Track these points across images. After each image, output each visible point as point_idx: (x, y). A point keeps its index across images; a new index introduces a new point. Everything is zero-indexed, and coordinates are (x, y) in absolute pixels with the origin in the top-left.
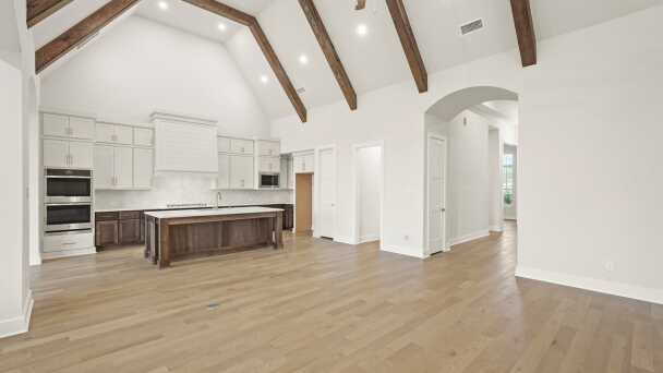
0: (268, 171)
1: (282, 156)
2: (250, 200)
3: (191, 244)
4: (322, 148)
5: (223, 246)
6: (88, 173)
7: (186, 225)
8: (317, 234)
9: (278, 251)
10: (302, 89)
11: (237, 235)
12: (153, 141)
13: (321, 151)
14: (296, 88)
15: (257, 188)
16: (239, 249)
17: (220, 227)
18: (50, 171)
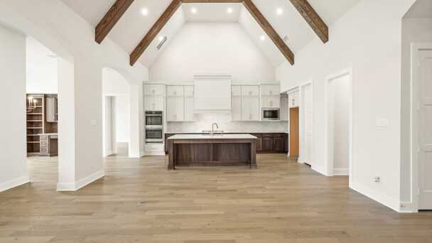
0: (269, 107)
1: (281, 94)
2: (259, 129)
3: (192, 157)
4: (303, 84)
5: (213, 160)
6: (161, 113)
7: (190, 144)
8: (301, 160)
9: (252, 170)
10: (286, 37)
11: (224, 154)
12: (193, 92)
13: (303, 87)
14: (282, 37)
15: (261, 120)
16: (225, 164)
17: (212, 147)
18: (147, 113)
